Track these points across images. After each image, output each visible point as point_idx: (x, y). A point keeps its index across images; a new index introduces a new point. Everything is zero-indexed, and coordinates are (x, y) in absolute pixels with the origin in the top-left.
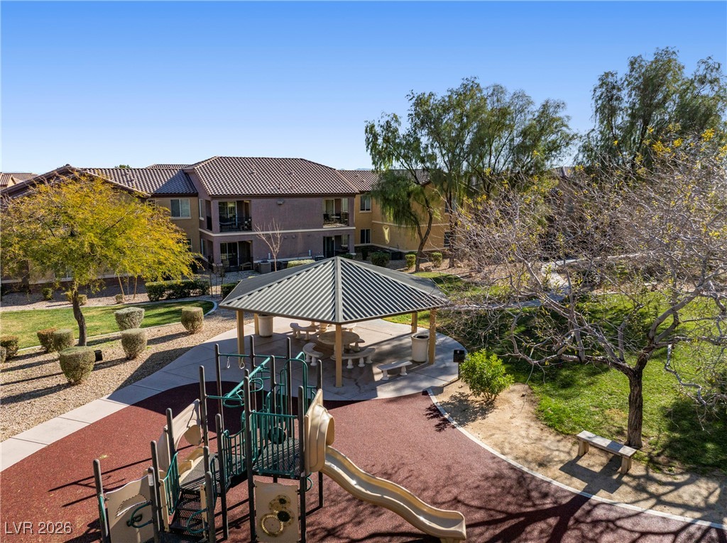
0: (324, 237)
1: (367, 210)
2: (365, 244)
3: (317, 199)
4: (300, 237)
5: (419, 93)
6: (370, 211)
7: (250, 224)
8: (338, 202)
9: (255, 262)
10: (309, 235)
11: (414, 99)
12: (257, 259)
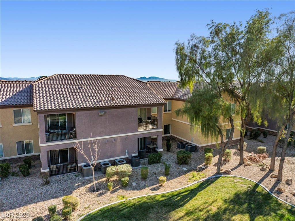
0: (138, 139)
1: (168, 111)
2: (167, 135)
3: (133, 109)
4: (119, 140)
5: (217, 23)
6: (171, 112)
7: (75, 133)
8: (149, 111)
9: (79, 165)
10: (126, 138)
11: (214, 27)
12: (81, 163)
